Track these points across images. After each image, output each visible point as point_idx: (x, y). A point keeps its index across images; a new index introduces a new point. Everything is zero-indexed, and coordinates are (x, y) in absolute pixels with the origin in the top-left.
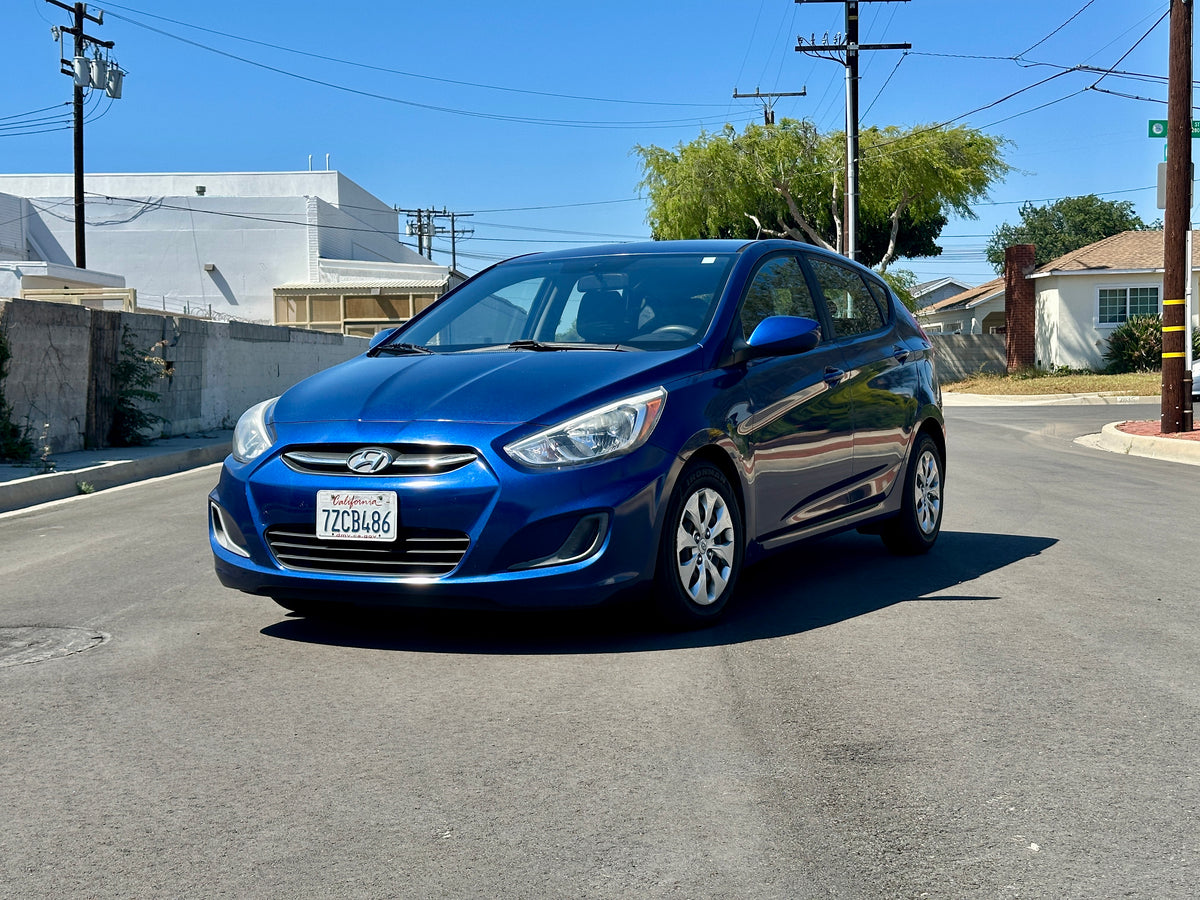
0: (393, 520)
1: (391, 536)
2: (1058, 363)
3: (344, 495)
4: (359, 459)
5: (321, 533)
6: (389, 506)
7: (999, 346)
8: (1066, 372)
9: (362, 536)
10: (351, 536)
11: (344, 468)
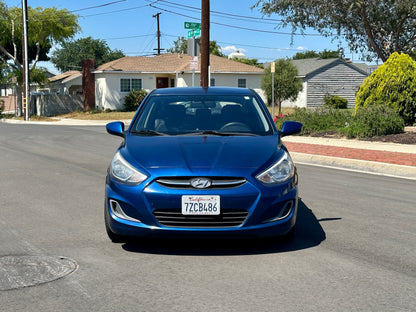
0: (218, 206)
1: (218, 212)
2: (105, 107)
3: (195, 197)
4: (197, 183)
5: (184, 212)
6: (216, 200)
7: (80, 100)
8: (109, 111)
9: (204, 213)
10: (198, 213)
11: (190, 186)
